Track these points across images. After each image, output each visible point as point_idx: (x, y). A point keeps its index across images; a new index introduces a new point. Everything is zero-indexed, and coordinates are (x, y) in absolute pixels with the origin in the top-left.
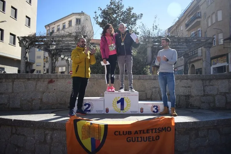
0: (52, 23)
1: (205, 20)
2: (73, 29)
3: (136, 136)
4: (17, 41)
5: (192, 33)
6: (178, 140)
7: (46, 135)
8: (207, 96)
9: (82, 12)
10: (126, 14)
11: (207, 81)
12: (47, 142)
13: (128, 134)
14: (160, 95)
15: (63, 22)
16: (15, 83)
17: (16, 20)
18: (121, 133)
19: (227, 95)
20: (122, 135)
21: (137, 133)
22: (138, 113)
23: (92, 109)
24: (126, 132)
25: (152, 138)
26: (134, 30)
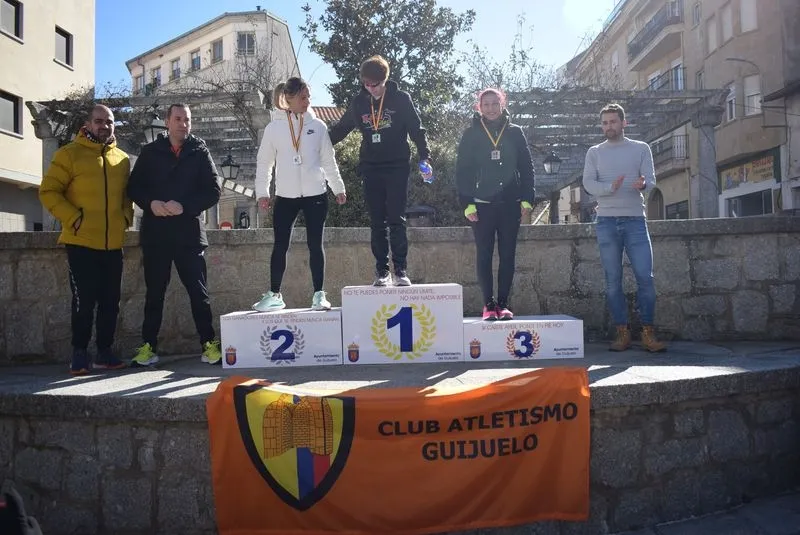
0: (151, 52)
1: (698, 31)
2: (225, 68)
3: (457, 437)
4: (27, 117)
5: (651, 77)
6: (601, 450)
7: (139, 445)
8: (702, 294)
9: (259, 8)
10: (415, 11)
11: (701, 241)
12: (143, 469)
13: (428, 431)
14: (538, 296)
15: (193, 46)
16: (21, 264)
17: (22, 43)
18: (404, 428)
19: (774, 290)
20: (405, 434)
21: (460, 429)
22: (460, 359)
23: (299, 351)
24: (421, 423)
25: (510, 443)
26: (446, 70)
